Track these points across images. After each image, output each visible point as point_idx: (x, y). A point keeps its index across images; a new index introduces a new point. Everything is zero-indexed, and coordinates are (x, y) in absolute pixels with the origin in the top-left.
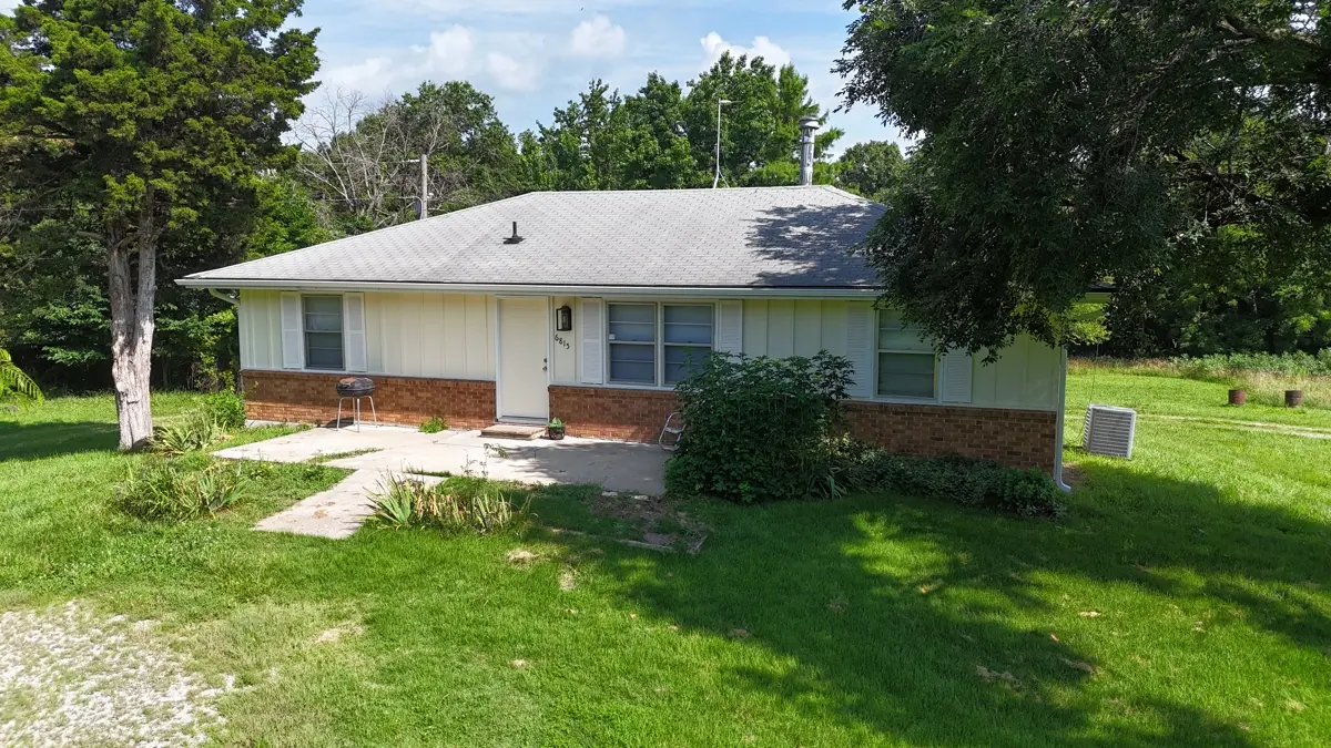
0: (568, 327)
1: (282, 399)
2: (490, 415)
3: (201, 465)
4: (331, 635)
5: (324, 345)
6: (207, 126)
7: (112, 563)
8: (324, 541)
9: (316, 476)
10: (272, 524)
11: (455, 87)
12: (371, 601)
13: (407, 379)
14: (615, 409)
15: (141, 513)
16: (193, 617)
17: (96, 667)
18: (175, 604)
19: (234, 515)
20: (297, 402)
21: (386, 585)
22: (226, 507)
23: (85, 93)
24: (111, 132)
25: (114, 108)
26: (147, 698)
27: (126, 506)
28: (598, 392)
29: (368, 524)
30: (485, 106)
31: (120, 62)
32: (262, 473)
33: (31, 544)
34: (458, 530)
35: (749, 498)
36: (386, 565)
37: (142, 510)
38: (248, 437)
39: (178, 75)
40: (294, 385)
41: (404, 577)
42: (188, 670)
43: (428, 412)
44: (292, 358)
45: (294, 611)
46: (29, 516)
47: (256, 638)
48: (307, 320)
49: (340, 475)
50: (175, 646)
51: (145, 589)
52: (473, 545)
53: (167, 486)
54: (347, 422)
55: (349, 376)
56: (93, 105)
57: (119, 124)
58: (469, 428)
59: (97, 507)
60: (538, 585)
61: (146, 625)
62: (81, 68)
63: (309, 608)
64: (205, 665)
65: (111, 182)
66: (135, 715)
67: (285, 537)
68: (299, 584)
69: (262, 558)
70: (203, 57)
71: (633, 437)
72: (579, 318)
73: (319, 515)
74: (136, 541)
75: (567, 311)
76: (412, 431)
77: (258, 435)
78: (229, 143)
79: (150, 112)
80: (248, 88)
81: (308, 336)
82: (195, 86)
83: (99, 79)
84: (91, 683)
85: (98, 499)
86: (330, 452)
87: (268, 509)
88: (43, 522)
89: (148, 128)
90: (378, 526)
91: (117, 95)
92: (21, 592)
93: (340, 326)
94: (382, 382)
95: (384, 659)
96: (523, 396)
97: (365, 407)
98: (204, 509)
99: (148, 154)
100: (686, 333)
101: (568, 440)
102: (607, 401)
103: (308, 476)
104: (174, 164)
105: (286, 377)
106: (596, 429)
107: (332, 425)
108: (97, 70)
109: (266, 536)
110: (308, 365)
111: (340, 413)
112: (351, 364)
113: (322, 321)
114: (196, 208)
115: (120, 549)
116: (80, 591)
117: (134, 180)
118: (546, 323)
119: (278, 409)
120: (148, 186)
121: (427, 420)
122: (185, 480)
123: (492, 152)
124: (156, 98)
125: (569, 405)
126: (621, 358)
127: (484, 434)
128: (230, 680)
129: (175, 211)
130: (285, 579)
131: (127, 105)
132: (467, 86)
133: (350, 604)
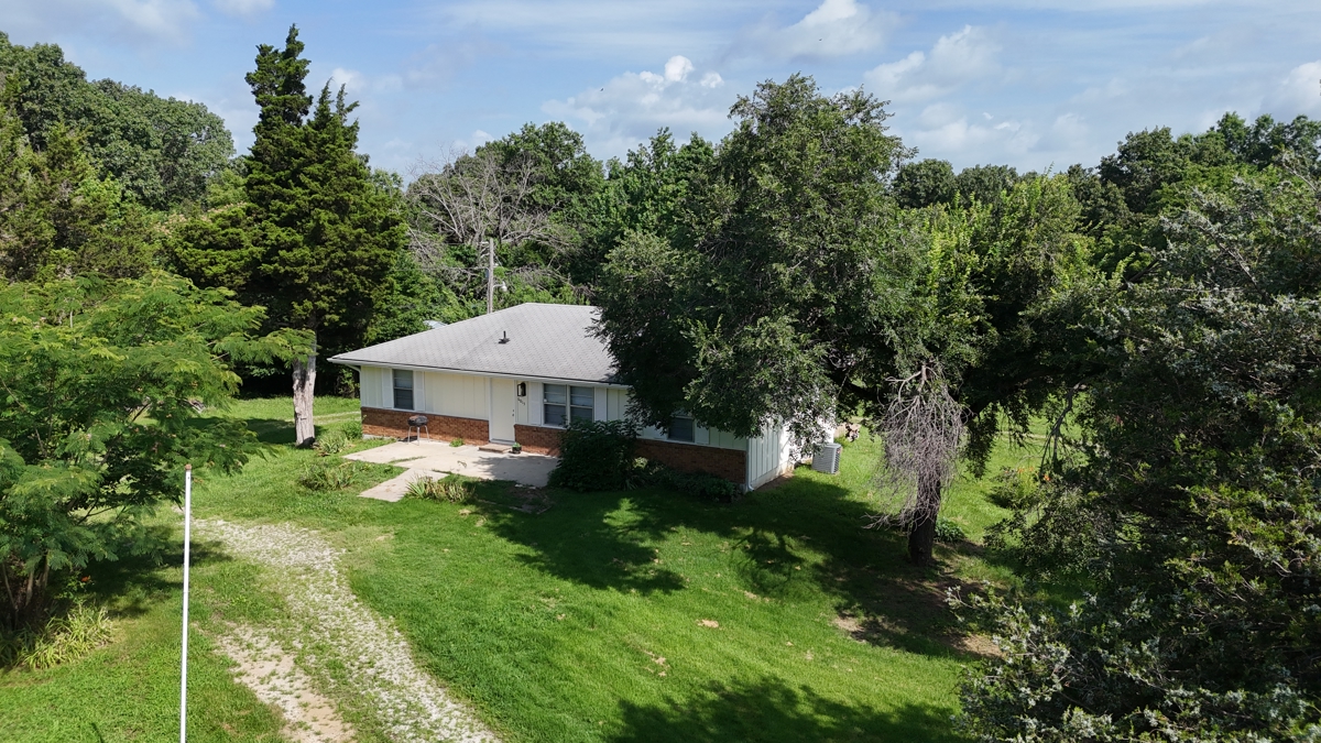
0: (524, 394)
1: (381, 424)
2: (486, 439)
3: (338, 463)
4: (381, 538)
5: (403, 396)
6: (345, 273)
7: (301, 508)
8: (387, 502)
9: (390, 471)
10: (366, 494)
11: (551, 129)
12: (399, 527)
13: (444, 417)
14: (546, 438)
15: (310, 486)
16: (332, 529)
17: (299, 544)
18: (326, 525)
19: (350, 489)
20: (390, 427)
21: (407, 521)
22: (348, 485)
23: (283, 262)
24: (296, 281)
25: (298, 269)
26: (317, 554)
27: (306, 483)
28: (538, 429)
29: (406, 496)
30: (576, 142)
31: (301, 244)
32: (364, 468)
33: (268, 498)
34: (441, 500)
35: (581, 490)
36: (408, 513)
37: (312, 485)
38: (362, 445)
39: (330, 249)
40: (388, 417)
41: (415, 518)
42: (330, 547)
43: (455, 435)
44: (387, 402)
45: (370, 529)
46: (262, 486)
47: (353, 537)
48: (395, 384)
49: (402, 470)
50: (325, 539)
51: (314, 519)
52: (446, 506)
53: (323, 475)
54: (414, 438)
55: (414, 414)
56: (287, 268)
57: (300, 277)
58: (475, 445)
59: (292, 483)
60: (467, 524)
61: (316, 532)
62: (282, 249)
63: (375, 528)
64: (336, 545)
65: (296, 306)
66: (313, 558)
67: (371, 500)
68: (373, 520)
69: (359, 509)
70: (343, 237)
71: (548, 454)
72: (529, 390)
73: (387, 491)
74: (311, 499)
75: (523, 385)
76: (447, 444)
77: (369, 445)
78: (356, 280)
79: (315, 269)
80: (366, 251)
81: (396, 391)
82: (340, 254)
83: (291, 254)
84: (298, 548)
85: (293, 479)
86: (400, 458)
87: (366, 487)
88: (269, 489)
89: (314, 277)
90: (410, 497)
91: (299, 263)
92: (267, 518)
93: (412, 387)
94: (432, 418)
95: (398, 546)
96: (501, 430)
97: (422, 431)
98: (338, 485)
99: (314, 289)
100: (580, 401)
101: (523, 454)
102: (543, 435)
103: (386, 471)
104: (328, 293)
105: (384, 412)
106: (539, 449)
107: (406, 440)
108: (289, 249)
109: (363, 499)
110: (396, 406)
111: (410, 434)
112: (417, 408)
113: (403, 383)
114: (338, 314)
115: (304, 503)
116: (290, 519)
117: (308, 304)
118: (513, 390)
119: (380, 430)
120: (314, 305)
121: (455, 440)
122: (329, 472)
123: (581, 181)
124: (319, 262)
125: (525, 435)
126: (549, 412)
127: (481, 449)
128: (344, 550)
129: (328, 317)
130: (368, 517)
131: (304, 267)
132: (561, 126)
133: (391, 528)
